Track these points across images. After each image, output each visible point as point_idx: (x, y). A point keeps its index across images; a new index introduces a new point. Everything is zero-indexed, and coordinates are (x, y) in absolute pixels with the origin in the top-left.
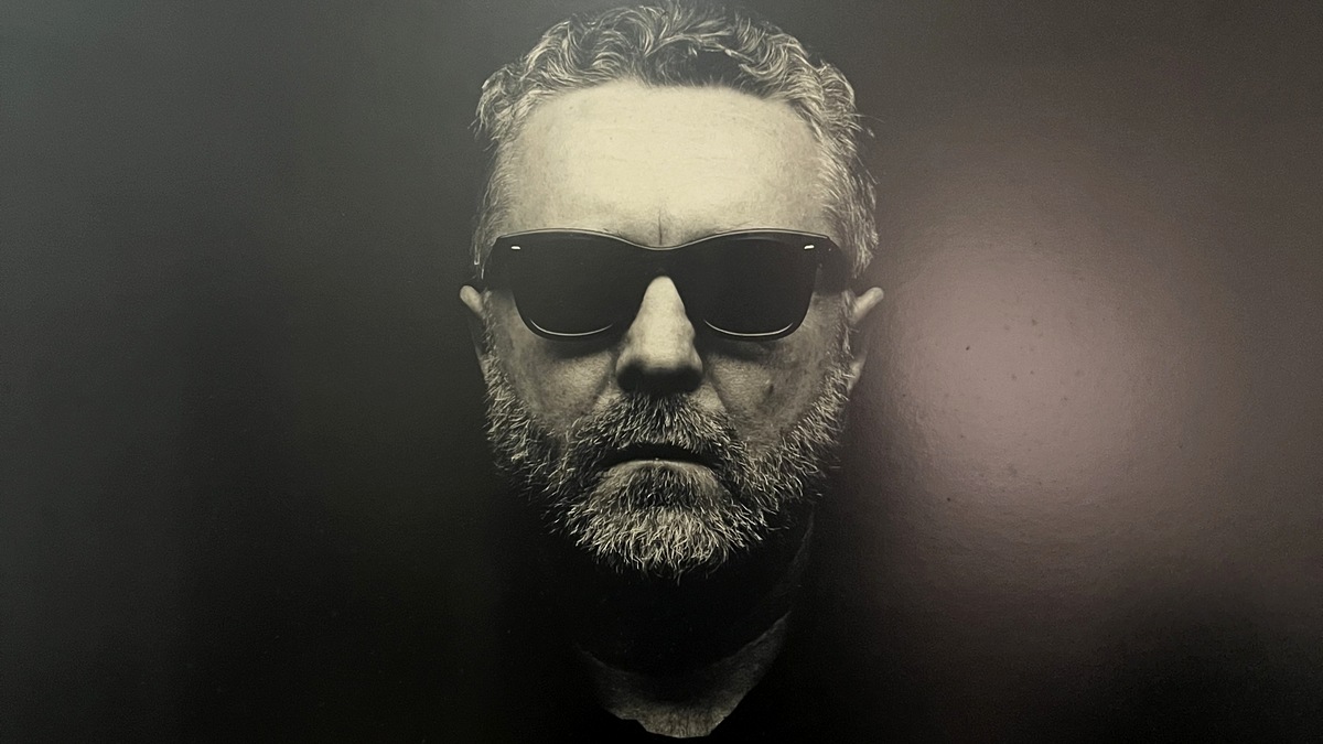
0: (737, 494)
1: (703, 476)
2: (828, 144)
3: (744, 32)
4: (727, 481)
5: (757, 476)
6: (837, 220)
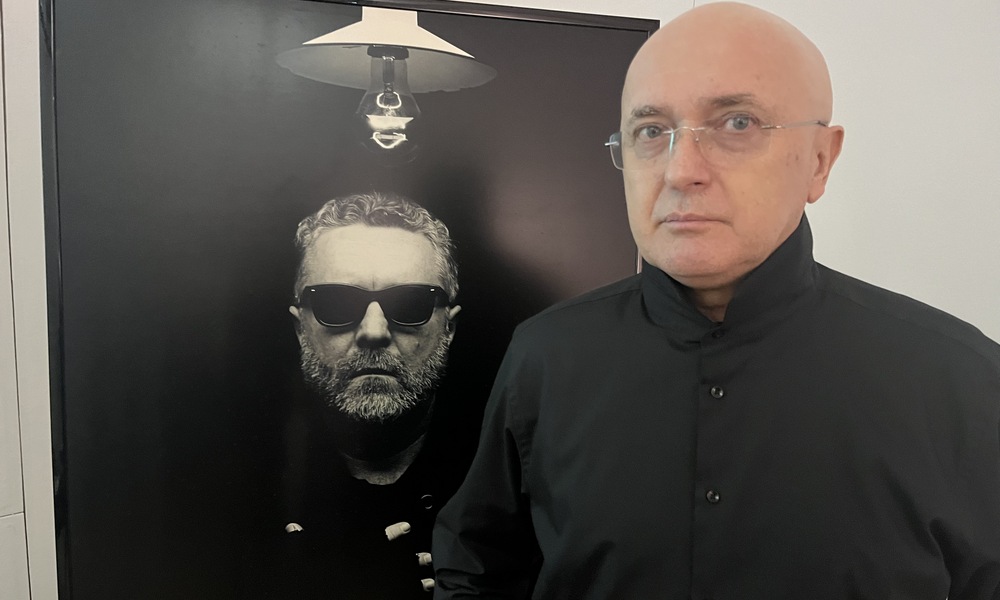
0: (405, 387)
1: (392, 380)
2: (439, 250)
3: (406, 206)
4: (401, 382)
5: (413, 379)
6: (443, 280)
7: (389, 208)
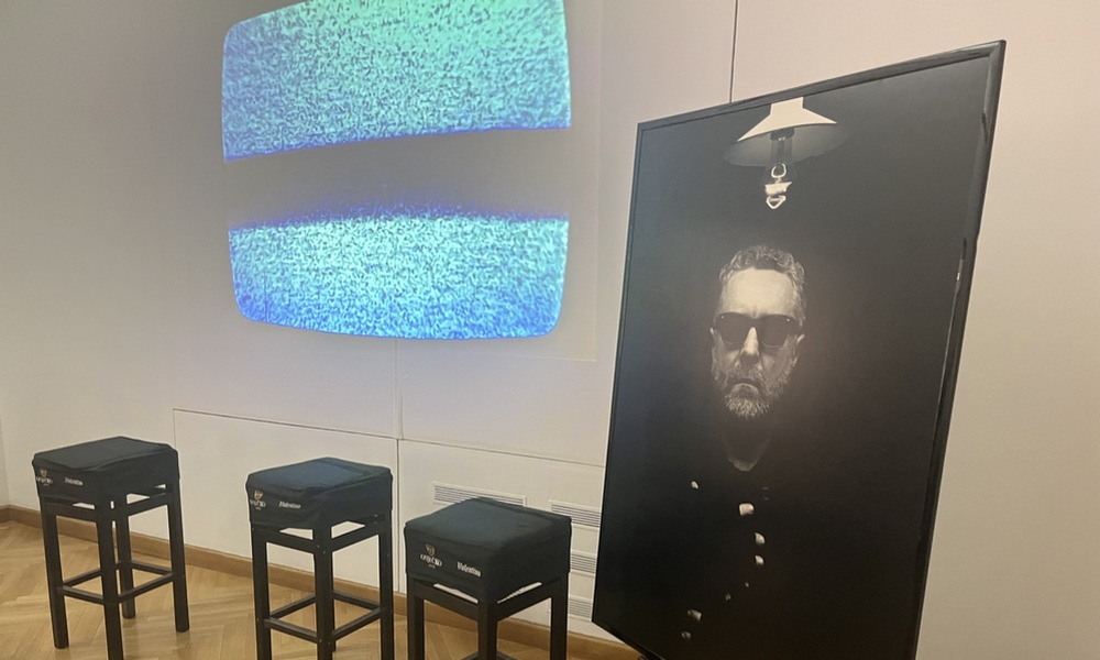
7: (770, 255)
